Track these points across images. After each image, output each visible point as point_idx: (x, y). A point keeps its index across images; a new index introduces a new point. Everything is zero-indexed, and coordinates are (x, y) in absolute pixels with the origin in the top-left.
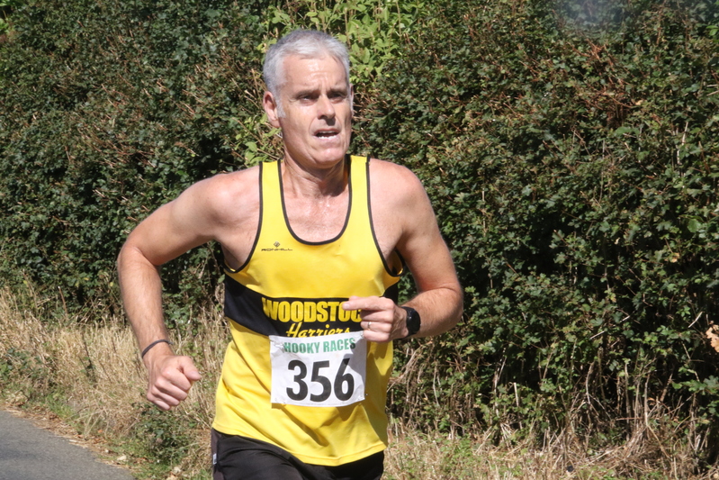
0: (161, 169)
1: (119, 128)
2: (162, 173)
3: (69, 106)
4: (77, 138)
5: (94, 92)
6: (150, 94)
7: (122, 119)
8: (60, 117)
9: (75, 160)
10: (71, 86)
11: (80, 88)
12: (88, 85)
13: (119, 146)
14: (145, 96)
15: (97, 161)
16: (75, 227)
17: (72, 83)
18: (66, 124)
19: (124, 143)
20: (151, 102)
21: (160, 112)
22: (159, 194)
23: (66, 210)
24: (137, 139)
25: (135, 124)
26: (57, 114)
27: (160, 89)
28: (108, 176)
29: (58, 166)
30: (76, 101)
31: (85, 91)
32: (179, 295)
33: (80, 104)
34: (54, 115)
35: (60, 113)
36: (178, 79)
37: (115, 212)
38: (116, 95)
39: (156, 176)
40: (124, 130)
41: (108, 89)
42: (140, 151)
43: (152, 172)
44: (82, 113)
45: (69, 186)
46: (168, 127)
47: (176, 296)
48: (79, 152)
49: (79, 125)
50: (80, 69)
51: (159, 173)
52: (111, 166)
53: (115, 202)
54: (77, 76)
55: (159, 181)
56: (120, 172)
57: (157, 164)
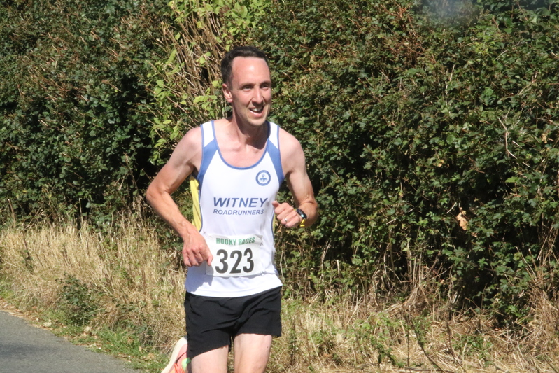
0: (92, 103)
1: (60, 69)
2: (92, 106)
3: (22, 51)
4: (27, 78)
5: (42, 39)
6: (86, 41)
7: (62, 61)
8: (15, 60)
9: (25, 96)
10: (25, 34)
11: (31, 36)
12: (38, 33)
13: (60, 84)
14: (82, 43)
15: (43, 96)
16: (23, 152)
17: (25, 32)
18: (19, 66)
19: (63, 82)
20: (86, 48)
21: (92, 56)
22: (90, 123)
23: (17, 137)
24: (74, 78)
25: (72, 65)
26: (12, 58)
27: (93, 37)
28: (51, 108)
29: (11, 101)
30: (27, 47)
31: (35, 39)
32: (104, 205)
33: (31, 49)
34: (9, 58)
35: (14, 56)
36: (108, 29)
37: (55, 137)
38: (59, 42)
39: (87, 108)
40: (64, 70)
41: (54, 37)
42: (76, 88)
43: (84, 104)
44: (32, 57)
45: (20, 118)
46: (98, 68)
47: (101, 205)
48: (28, 88)
49: (29, 67)
50: (31, 19)
51: (89, 106)
52: (53, 100)
53: (56, 130)
54: (28, 26)
55: (90, 112)
56: (60, 105)
57: (88, 98)
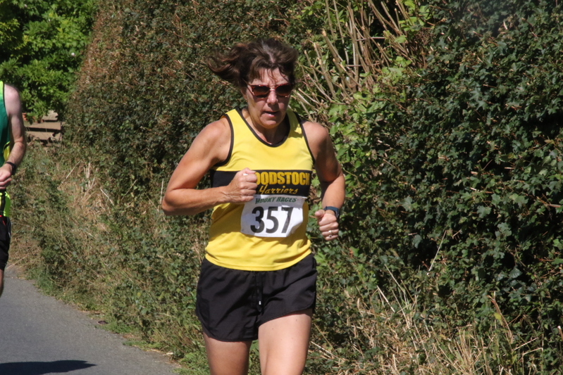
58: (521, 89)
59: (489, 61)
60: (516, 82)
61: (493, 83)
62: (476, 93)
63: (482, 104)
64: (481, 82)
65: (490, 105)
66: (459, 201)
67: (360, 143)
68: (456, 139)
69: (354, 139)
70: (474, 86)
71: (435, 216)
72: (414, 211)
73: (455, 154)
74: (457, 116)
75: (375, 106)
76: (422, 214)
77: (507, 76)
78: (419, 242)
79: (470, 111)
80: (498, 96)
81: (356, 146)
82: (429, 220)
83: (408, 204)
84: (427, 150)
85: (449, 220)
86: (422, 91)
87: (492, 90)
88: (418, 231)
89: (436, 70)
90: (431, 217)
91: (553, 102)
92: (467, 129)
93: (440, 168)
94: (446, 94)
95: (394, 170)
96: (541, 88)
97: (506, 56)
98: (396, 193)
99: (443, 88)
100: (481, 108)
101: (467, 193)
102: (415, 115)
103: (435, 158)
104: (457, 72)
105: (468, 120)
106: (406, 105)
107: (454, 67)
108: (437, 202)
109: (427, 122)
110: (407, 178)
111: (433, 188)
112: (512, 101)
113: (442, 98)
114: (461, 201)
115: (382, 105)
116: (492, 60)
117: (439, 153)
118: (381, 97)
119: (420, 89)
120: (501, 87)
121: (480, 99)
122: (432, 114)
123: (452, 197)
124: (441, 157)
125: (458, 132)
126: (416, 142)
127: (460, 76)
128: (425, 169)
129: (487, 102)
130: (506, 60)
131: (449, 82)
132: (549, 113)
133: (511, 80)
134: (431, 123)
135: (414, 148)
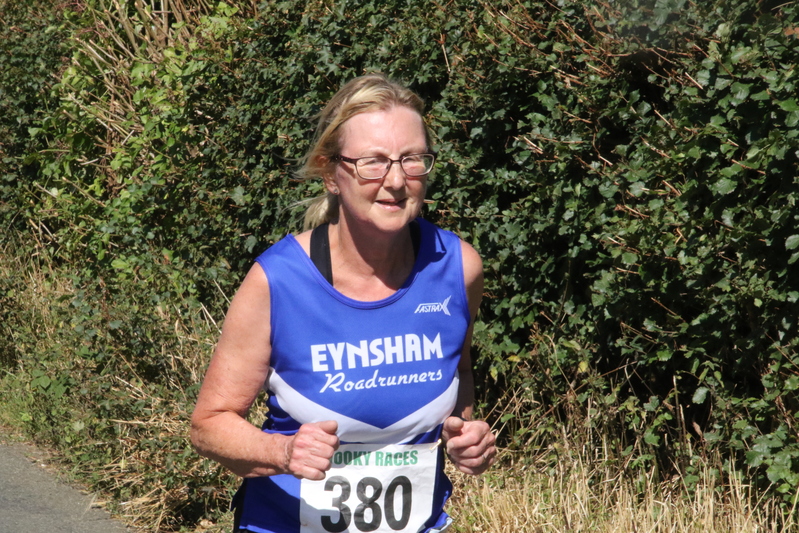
58: (383, 50)
59: (341, 12)
60: (377, 41)
61: (347, 42)
62: (325, 54)
63: (333, 68)
64: (332, 39)
65: (343, 70)
66: (305, 194)
67: (174, 115)
68: (300, 112)
69: (166, 109)
70: (322, 45)
71: (274, 212)
72: (247, 205)
73: (300, 133)
74: (301, 83)
75: (193, 67)
76: (257, 210)
77: (364, 32)
78: (253, 244)
79: (318, 77)
80: (354, 58)
81: (169, 119)
82: (267, 216)
83: (239, 196)
84: (263, 127)
85: (292, 218)
86: (254, 49)
87: (345, 50)
88: (251, 231)
89: (272, 21)
90: (269, 213)
91: (424, 67)
92: (315, 100)
93: (280, 150)
94: (285, 53)
95: (220, 151)
96: (408, 49)
97: (362, 6)
98: (223, 181)
99: (281, 45)
100: (332, 73)
101: (316, 183)
102: (246, 80)
103: (273, 137)
104: (298, 25)
105: (315, 89)
106: (233, 66)
107: (295, 18)
108: (277, 195)
109: (261, 90)
110: (236, 161)
111: (272, 175)
112: (371, 65)
113: (280, 59)
114: (308, 194)
115: (202, 66)
116: (345, 12)
117: (278, 131)
118: (201, 55)
119: (251, 47)
120: (357, 46)
121: (331, 62)
122: (269, 80)
123: (297, 189)
124: (281, 136)
125: (302, 105)
126: (249, 116)
127: (302, 31)
128: (261, 152)
129: (339, 65)
130: (362, 11)
131: (288, 38)
132: (420, 82)
133: (369, 37)
134: (266, 91)
135: (246, 123)
